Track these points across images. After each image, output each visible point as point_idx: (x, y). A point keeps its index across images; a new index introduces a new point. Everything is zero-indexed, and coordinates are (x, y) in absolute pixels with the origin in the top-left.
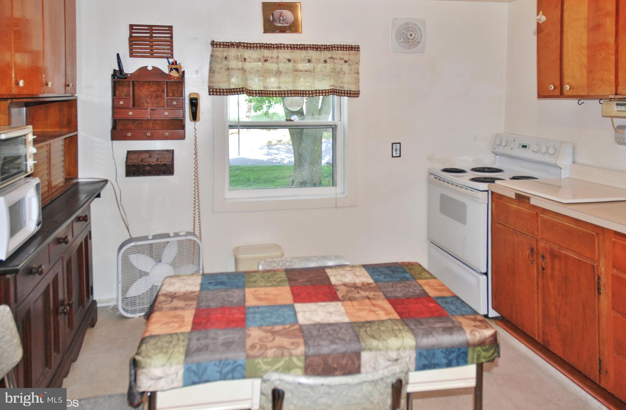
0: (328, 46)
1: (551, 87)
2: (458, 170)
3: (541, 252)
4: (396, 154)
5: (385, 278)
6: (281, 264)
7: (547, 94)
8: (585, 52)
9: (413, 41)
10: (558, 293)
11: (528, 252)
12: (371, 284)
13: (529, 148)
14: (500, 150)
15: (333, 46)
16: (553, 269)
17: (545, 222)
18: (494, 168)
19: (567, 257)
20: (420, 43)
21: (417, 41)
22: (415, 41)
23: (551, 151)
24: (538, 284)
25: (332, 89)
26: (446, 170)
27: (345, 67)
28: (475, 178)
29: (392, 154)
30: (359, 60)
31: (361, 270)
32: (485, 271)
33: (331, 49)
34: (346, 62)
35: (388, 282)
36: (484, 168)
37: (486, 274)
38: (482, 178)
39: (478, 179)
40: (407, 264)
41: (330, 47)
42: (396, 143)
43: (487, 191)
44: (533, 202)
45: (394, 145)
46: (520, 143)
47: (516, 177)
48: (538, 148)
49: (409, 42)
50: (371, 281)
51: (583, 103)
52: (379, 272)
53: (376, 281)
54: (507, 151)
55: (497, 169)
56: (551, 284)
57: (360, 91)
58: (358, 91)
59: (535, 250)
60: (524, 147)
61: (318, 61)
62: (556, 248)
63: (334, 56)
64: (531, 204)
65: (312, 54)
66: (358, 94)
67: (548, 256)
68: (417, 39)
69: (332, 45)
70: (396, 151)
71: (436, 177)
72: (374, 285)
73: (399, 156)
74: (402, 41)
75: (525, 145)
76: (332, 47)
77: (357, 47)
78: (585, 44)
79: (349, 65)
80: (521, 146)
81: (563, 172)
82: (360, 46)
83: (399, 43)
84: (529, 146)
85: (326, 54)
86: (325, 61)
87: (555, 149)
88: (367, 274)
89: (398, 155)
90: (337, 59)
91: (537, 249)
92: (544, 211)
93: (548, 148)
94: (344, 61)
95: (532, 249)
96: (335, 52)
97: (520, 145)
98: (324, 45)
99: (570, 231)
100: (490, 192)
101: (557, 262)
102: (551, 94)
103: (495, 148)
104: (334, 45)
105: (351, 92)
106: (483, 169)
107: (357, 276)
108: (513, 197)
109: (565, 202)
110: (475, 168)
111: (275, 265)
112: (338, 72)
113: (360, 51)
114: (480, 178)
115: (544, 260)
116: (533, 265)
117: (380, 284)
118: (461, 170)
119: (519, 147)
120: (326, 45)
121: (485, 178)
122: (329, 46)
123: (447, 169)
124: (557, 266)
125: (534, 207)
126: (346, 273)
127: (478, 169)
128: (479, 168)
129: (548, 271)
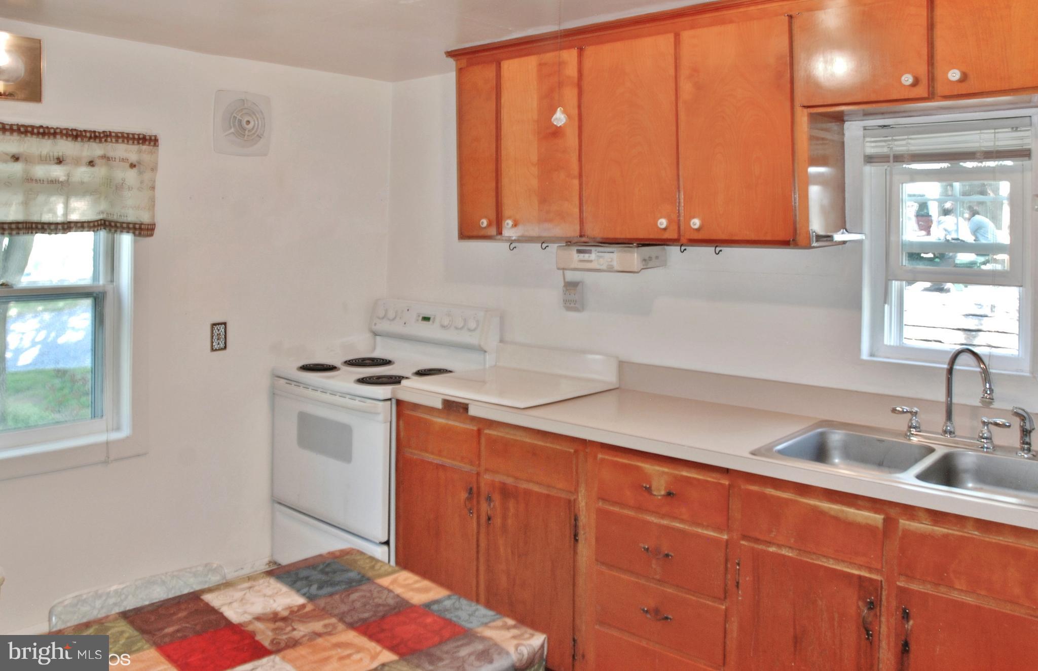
0: (97, 134)
1: (483, 223)
2: (325, 366)
3: (484, 489)
4: (219, 344)
5: (320, 588)
6: (98, 603)
7: (475, 233)
8: (535, 170)
9: (251, 133)
10: (513, 553)
11: (464, 495)
12: (303, 606)
13: (433, 322)
14: (384, 326)
15: (108, 134)
16: (505, 518)
17: (492, 441)
18: (378, 359)
19: (528, 493)
20: (261, 138)
21: (257, 134)
22: (254, 134)
23: (472, 325)
24: (478, 546)
25: (101, 220)
26: (307, 368)
27: (131, 176)
28: (363, 379)
29: (212, 346)
30: (157, 164)
31: (269, 583)
32: (385, 539)
33: (103, 140)
34: (132, 166)
35: (331, 595)
36: (364, 359)
37: (387, 543)
38: (374, 378)
39: (368, 379)
40: (338, 554)
41: (102, 135)
42: (219, 324)
43: (390, 399)
44: (473, 411)
45: (216, 328)
46: (418, 314)
47: (425, 370)
48: (450, 321)
49: (244, 135)
50: (300, 600)
51: (515, 247)
52: (302, 579)
53: (311, 598)
54: (397, 327)
55: (383, 360)
56: (501, 542)
57: (155, 225)
58: (153, 225)
59: (475, 490)
60: (426, 319)
61: (77, 162)
62: (509, 481)
63: (111, 154)
64: (469, 416)
65: (65, 147)
66: (153, 230)
67: (497, 497)
68: (256, 131)
69: (106, 132)
70: (218, 340)
71: (289, 381)
72: (309, 607)
73: (223, 347)
74: (233, 133)
75: (429, 316)
76: (107, 136)
77: (153, 138)
78: (534, 158)
79: (140, 173)
80: (421, 318)
81: (487, 357)
82: (159, 137)
83: (226, 135)
84: (434, 318)
85: (95, 149)
86: (91, 163)
87: (478, 322)
88: (284, 589)
89: (222, 345)
90: (115, 161)
91: (479, 488)
92: (491, 423)
93: (465, 320)
94: (127, 165)
95: (471, 489)
96: (112, 146)
97: (419, 316)
98: (90, 132)
99: (533, 453)
100: (394, 401)
101: (511, 504)
102: (482, 233)
103: (375, 324)
104: (110, 132)
105: (143, 226)
106: (363, 361)
107: (270, 596)
108: (439, 405)
109: (522, 406)
110: (349, 361)
111: (85, 608)
112: (116, 186)
113: (158, 146)
114: (370, 378)
115: (489, 505)
116: (471, 515)
117: (322, 603)
118: (330, 366)
119: (418, 320)
120: (95, 132)
121: (379, 377)
122: (99, 133)
123: (306, 365)
124: (512, 511)
125: (474, 419)
126: (245, 594)
127: (354, 361)
128: (356, 360)
129: (498, 521)
